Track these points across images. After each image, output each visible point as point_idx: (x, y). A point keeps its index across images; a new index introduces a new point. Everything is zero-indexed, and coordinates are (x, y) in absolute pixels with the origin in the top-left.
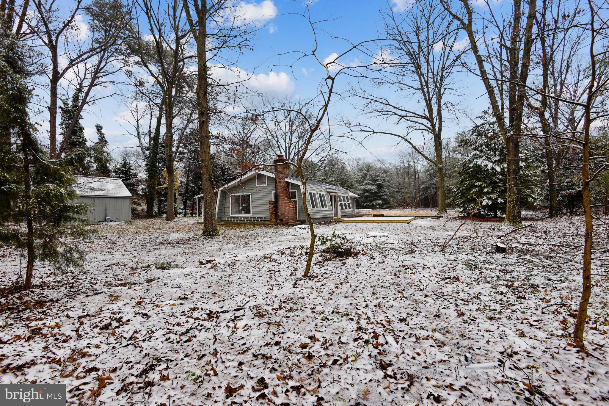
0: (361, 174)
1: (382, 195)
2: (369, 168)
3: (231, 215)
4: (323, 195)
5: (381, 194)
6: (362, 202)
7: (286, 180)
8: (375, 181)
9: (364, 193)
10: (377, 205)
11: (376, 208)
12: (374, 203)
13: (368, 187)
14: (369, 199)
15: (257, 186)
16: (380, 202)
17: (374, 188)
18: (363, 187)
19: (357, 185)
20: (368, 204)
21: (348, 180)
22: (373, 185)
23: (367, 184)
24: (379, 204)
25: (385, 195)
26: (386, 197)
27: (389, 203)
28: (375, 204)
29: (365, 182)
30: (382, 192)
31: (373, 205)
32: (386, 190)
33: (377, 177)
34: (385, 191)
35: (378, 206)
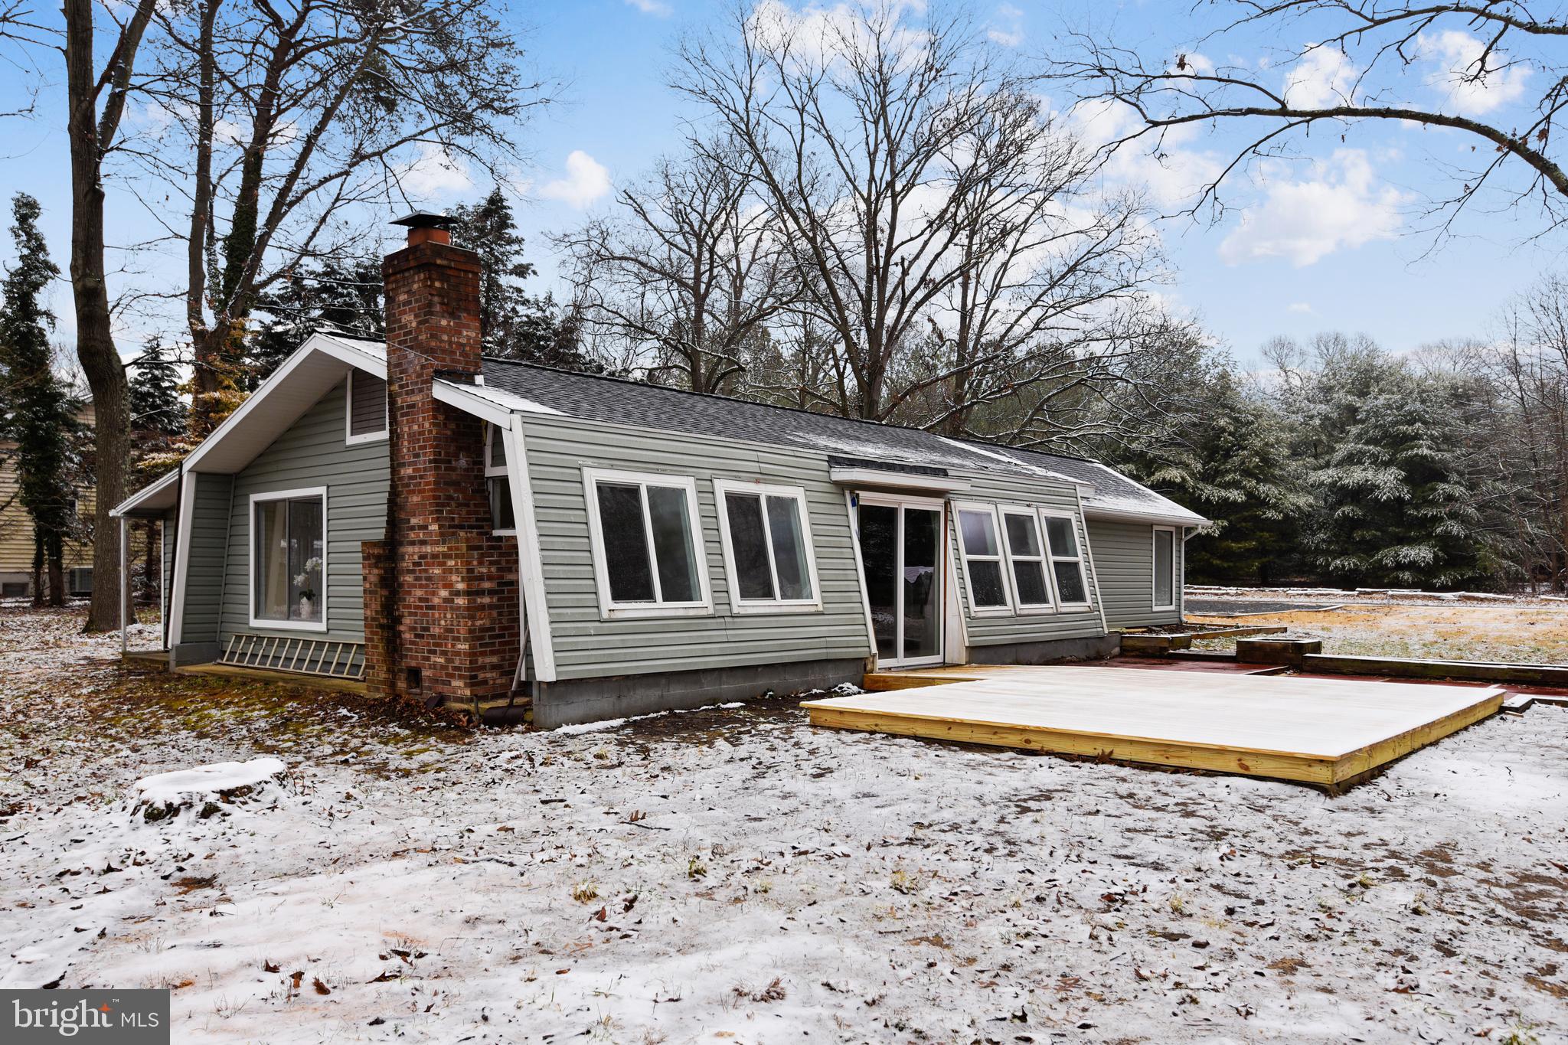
0: (1323, 408)
1: (1436, 520)
2: (1366, 379)
3: (254, 623)
4: (782, 508)
5: (1430, 512)
6: (1318, 551)
7: (444, 392)
8: (1401, 441)
9: (1333, 508)
10: (1400, 567)
11: (1398, 584)
12: (1387, 557)
13: (1357, 475)
14: (1357, 535)
15: (351, 440)
16: (1422, 553)
17: (1387, 481)
18: (1326, 476)
19: (1293, 466)
20: (1350, 563)
21: (1243, 437)
22: (1386, 464)
23: (1351, 459)
24: (1412, 566)
25: (1453, 516)
26: (1455, 528)
27: (1470, 561)
28: (1389, 562)
29: (1342, 450)
30: (1433, 503)
31: (1380, 566)
32: (1458, 491)
33: (1411, 423)
34: (1450, 498)
35: (1407, 576)
